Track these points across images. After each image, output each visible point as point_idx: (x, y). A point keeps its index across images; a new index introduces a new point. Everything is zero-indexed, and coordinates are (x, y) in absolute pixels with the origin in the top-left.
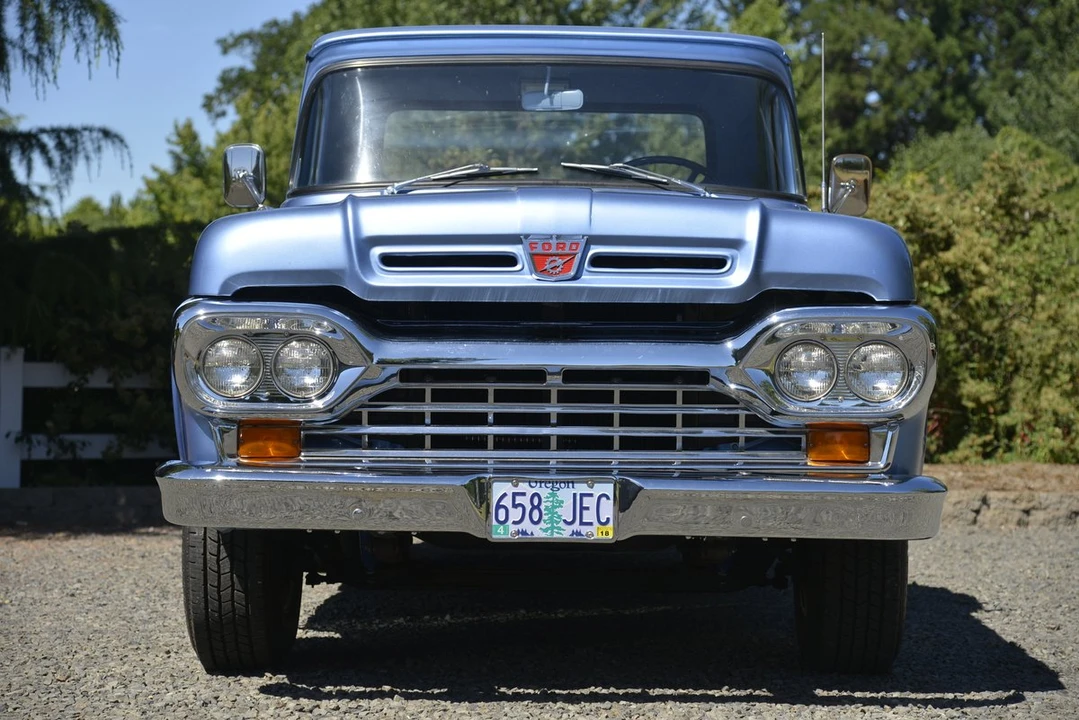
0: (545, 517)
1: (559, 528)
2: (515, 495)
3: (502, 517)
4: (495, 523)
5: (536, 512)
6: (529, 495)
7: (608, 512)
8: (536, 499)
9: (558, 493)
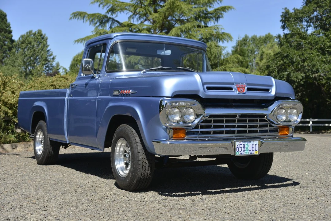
0: (246, 150)
1: (248, 152)
2: (240, 145)
3: (238, 150)
4: (236, 152)
5: (244, 148)
6: (243, 145)
7: (257, 148)
8: (244, 145)
9: (248, 144)
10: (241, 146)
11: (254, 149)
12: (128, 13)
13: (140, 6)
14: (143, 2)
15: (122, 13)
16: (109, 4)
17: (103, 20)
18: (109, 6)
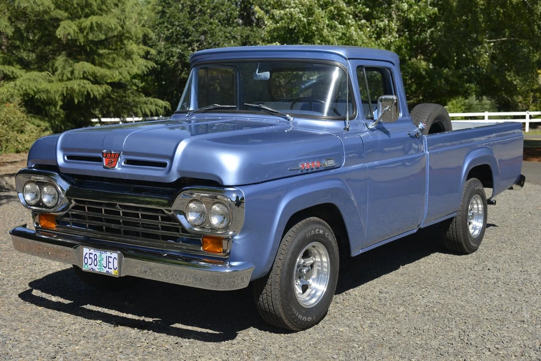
1: (103, 269)
2: (90, 253)
4: (84, 263)
7: (116, 265)
8: (96, 256)
9: (102, 255)
10: (91, 256)
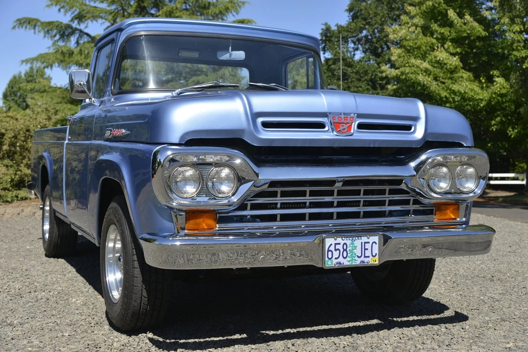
0: (349, 255)
1: (355, 260)
2: (336, 244)
3: (330, 257)
4: (327, 259)
5: (345, 252)
6: (342, 244)
7: (376, 250)
8: (345, 246)
9: (355, 242)
10: (338, 247)
11: (368, 253)
12: (103, 23)
13: (122, 14)
14: (126, 8)
15: (95, 22)
16: (74, 9)
17: (65, 32)
18: (74, 12)
